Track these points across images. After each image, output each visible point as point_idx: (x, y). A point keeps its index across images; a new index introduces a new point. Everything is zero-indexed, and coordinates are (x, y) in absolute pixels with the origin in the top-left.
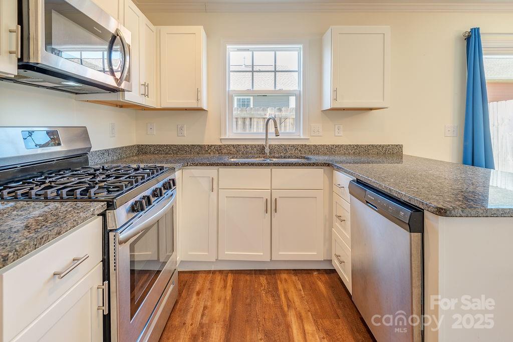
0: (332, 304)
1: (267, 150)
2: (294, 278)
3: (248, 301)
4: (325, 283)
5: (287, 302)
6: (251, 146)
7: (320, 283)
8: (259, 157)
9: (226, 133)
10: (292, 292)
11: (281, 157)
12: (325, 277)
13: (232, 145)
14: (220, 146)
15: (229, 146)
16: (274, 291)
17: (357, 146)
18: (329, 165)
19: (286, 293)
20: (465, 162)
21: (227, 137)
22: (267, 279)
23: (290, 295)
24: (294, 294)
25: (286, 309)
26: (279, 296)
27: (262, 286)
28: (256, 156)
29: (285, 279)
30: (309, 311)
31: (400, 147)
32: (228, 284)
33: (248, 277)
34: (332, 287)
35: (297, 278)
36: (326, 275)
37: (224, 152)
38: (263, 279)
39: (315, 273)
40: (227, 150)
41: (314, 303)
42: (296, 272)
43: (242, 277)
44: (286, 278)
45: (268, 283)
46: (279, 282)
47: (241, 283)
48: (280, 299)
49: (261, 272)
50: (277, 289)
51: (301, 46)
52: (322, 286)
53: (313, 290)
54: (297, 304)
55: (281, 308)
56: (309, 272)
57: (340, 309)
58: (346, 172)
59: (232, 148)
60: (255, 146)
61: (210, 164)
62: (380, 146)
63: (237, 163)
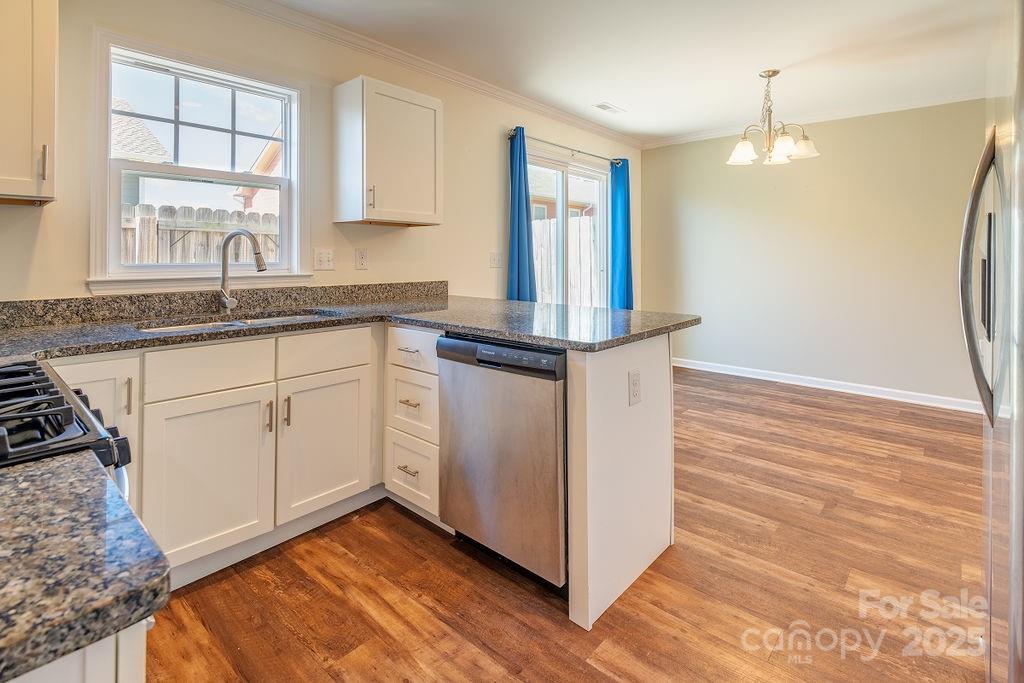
0: (405, 547)
1: (231, 303)
2: (322, 542)
3: (257, 620)
4: (379, 524)
5: (335, 582)
6: (183, 296)
7: (371, 530)
8: (211, 320)
9: (104, 267)
10: (333, 564)
11: (261, 316)
12: (373, 517)
13: (125, 297)
14: (87, 302)
15: (116, 299)
16: (301, 579)
17: (390, 285)
18: (382, 319)
19: (322, 570)
20: (510, 297)
21: (107, 278)
22: (269, 568)
23: (333, 570)
24: (339, 565)
25: (339, 593)
26: (313, 582)
27: (268, 584)
28: (203, 317)
29: (307, 552)
30: (378, 575)
31: (445, 284)
32: (186, 620)
33: (225, 585)
34: (394, 525)
35: (326, 540)
36: (372, 514)
37: (99, 315)
38: (262, 573)
39: (355, 518)
40: (111, 310)
41: (379, 561)
42: (320, 531)
43: (210, 591)
44: (308, 548)
45: (278, 573)
46: (298, 562)
47: (219, 603)
48: (319, 586)
49: (250, 563)
50: (302, 573)
51: (294, 94)
52: (374, 531)
53: (367, 544)
54: (352, 576)
55: (329, 595)
56: (343, 521)
57: (420, 547)
58: (426, 325)
59: (126, 304)
60: (193, 296)
61: (120, 344)
62: (421, 284)
63: (197, 336)
